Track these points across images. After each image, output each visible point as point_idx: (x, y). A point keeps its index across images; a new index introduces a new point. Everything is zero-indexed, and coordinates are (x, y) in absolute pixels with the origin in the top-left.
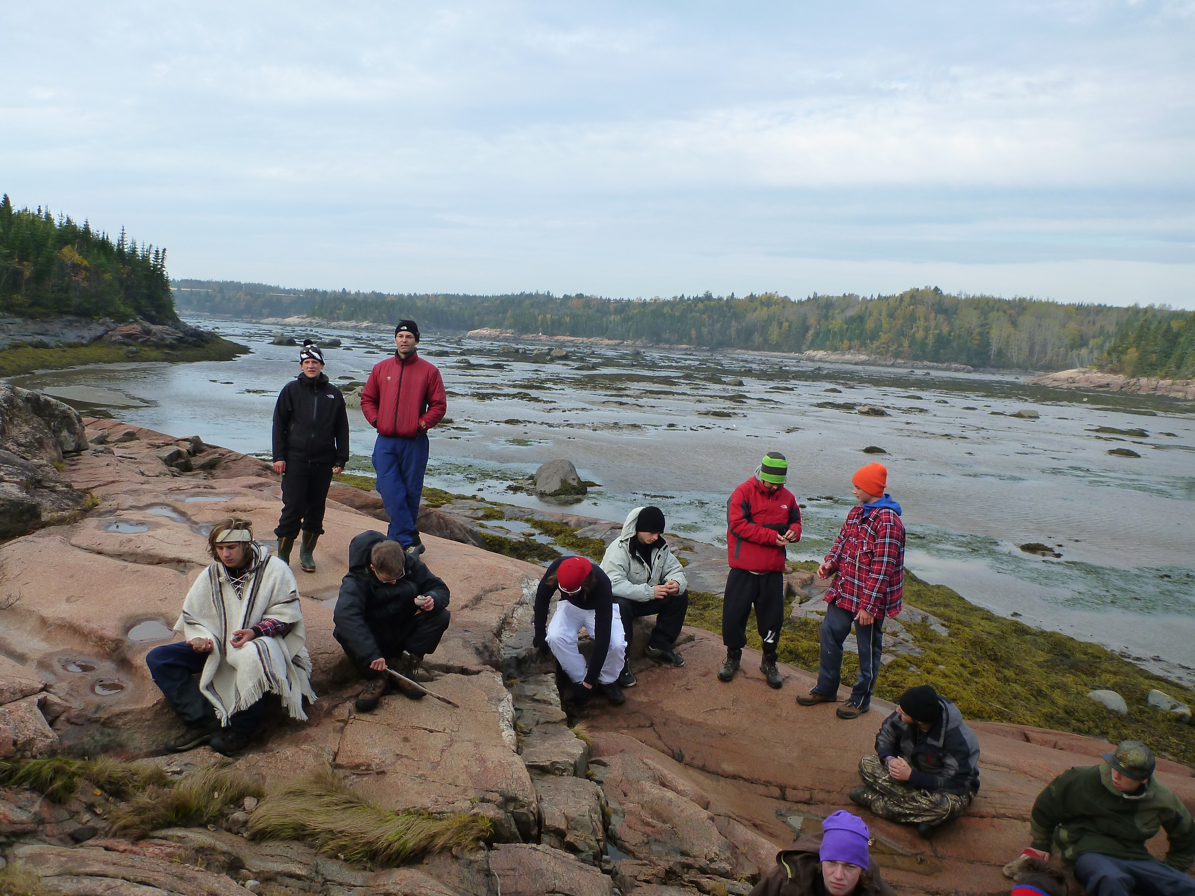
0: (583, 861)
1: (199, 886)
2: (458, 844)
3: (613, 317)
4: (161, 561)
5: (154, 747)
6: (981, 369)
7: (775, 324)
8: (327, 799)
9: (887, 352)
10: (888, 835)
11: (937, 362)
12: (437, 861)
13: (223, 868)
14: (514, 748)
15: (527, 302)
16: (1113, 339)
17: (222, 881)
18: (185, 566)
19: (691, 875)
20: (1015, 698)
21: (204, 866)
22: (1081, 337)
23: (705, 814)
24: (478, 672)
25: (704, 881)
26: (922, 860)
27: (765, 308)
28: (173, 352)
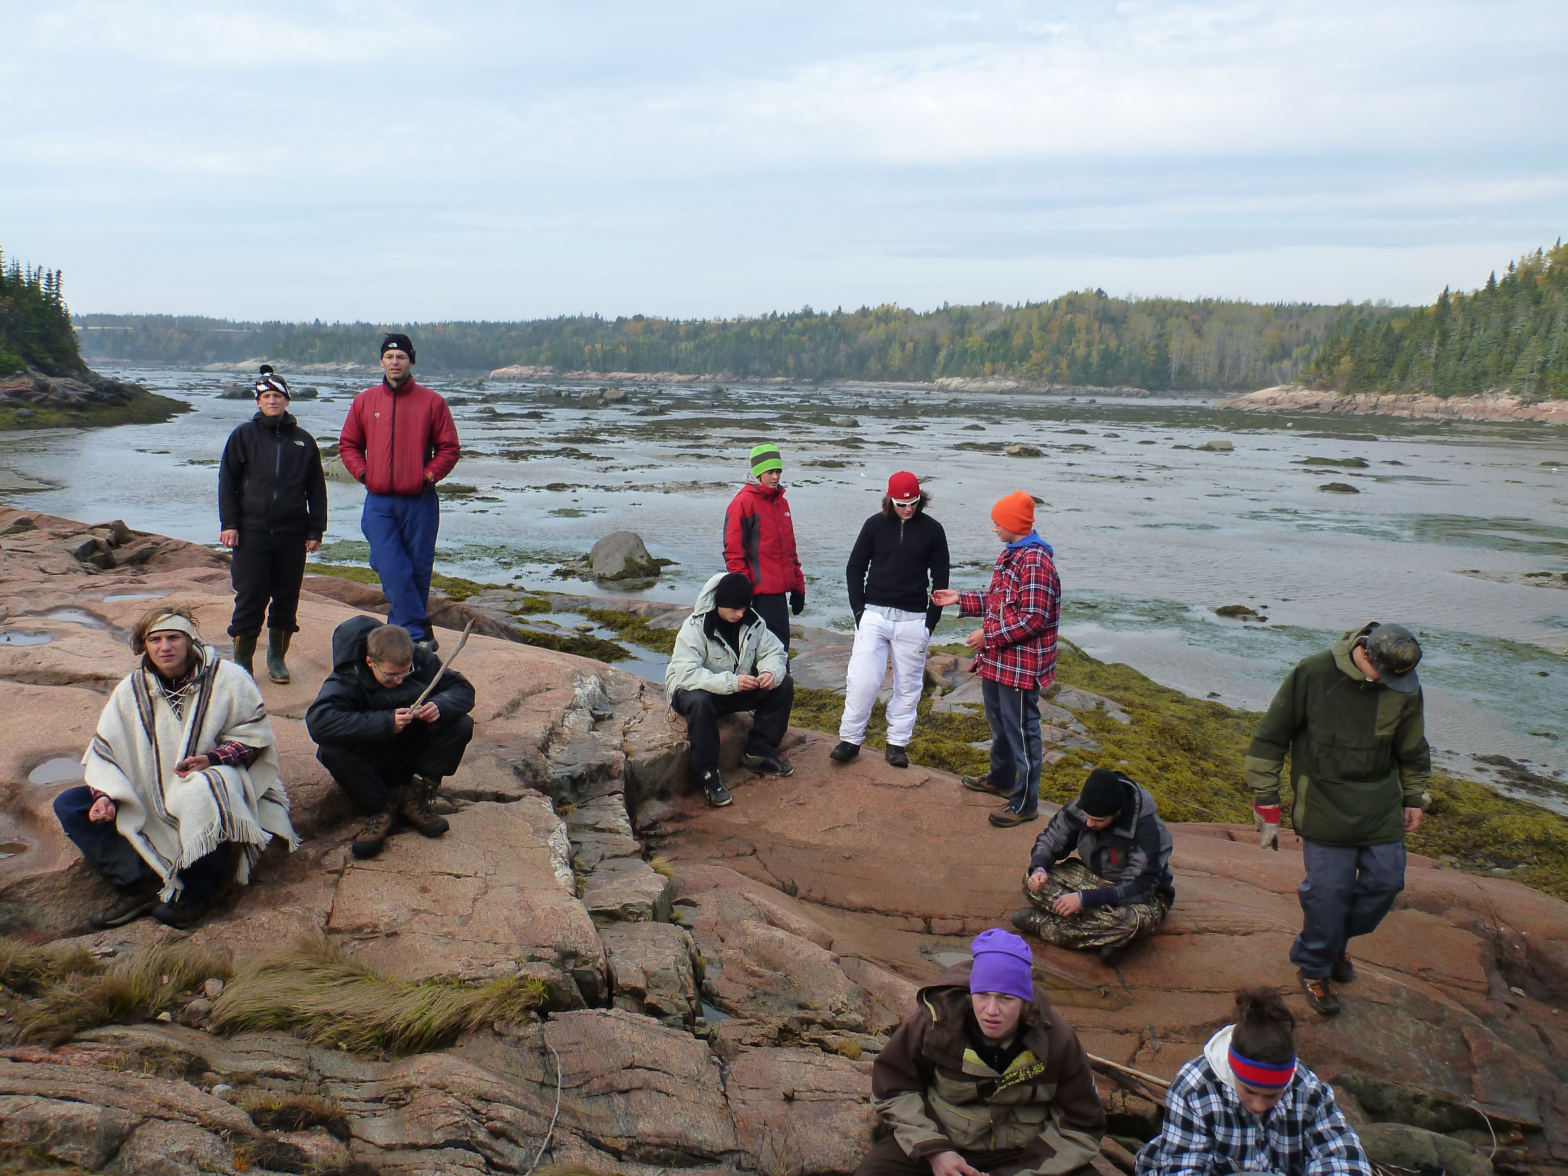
0: (670, 1025)
1: (147, 1096)
2: (502, 1018)
3: (683, 345)
4: (72, 680)
5: (74, 924)
6: (1160, 392)
7: (896, 346)
8: (317, 974)
9: (1041, 375)
10: (1061, 965)
11: (1103, 386)
12: (474, 1041)
13: (180, 1072)
14: (571, 890)
15: (569, 329)
16: (1321, 347)
17: (179, 1087)
18: (106, 685)
19: (814, 1032)
20: (1216, 794)
21: (152, 1071)
22: (1282, 345)
23: (826, 955)
24: (519, 798)
25: (829, 1038)
26: (1106, 993)
27: (883, 325)
28: (81, 414)
